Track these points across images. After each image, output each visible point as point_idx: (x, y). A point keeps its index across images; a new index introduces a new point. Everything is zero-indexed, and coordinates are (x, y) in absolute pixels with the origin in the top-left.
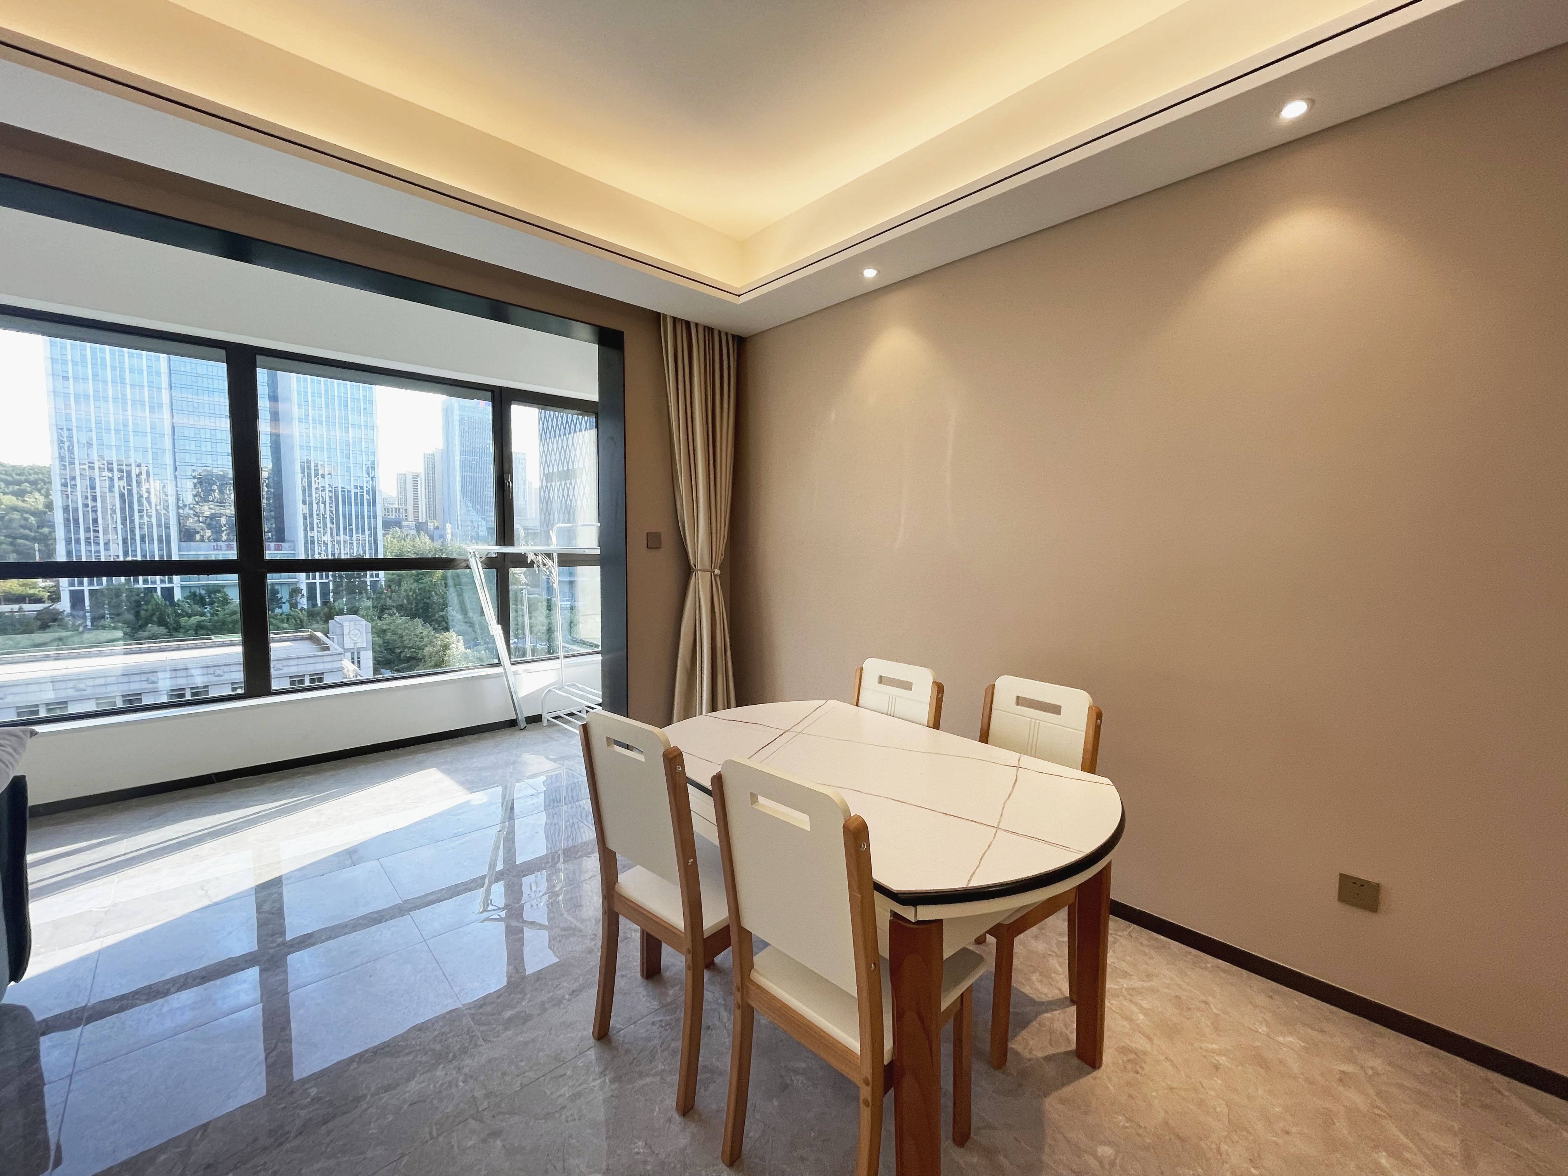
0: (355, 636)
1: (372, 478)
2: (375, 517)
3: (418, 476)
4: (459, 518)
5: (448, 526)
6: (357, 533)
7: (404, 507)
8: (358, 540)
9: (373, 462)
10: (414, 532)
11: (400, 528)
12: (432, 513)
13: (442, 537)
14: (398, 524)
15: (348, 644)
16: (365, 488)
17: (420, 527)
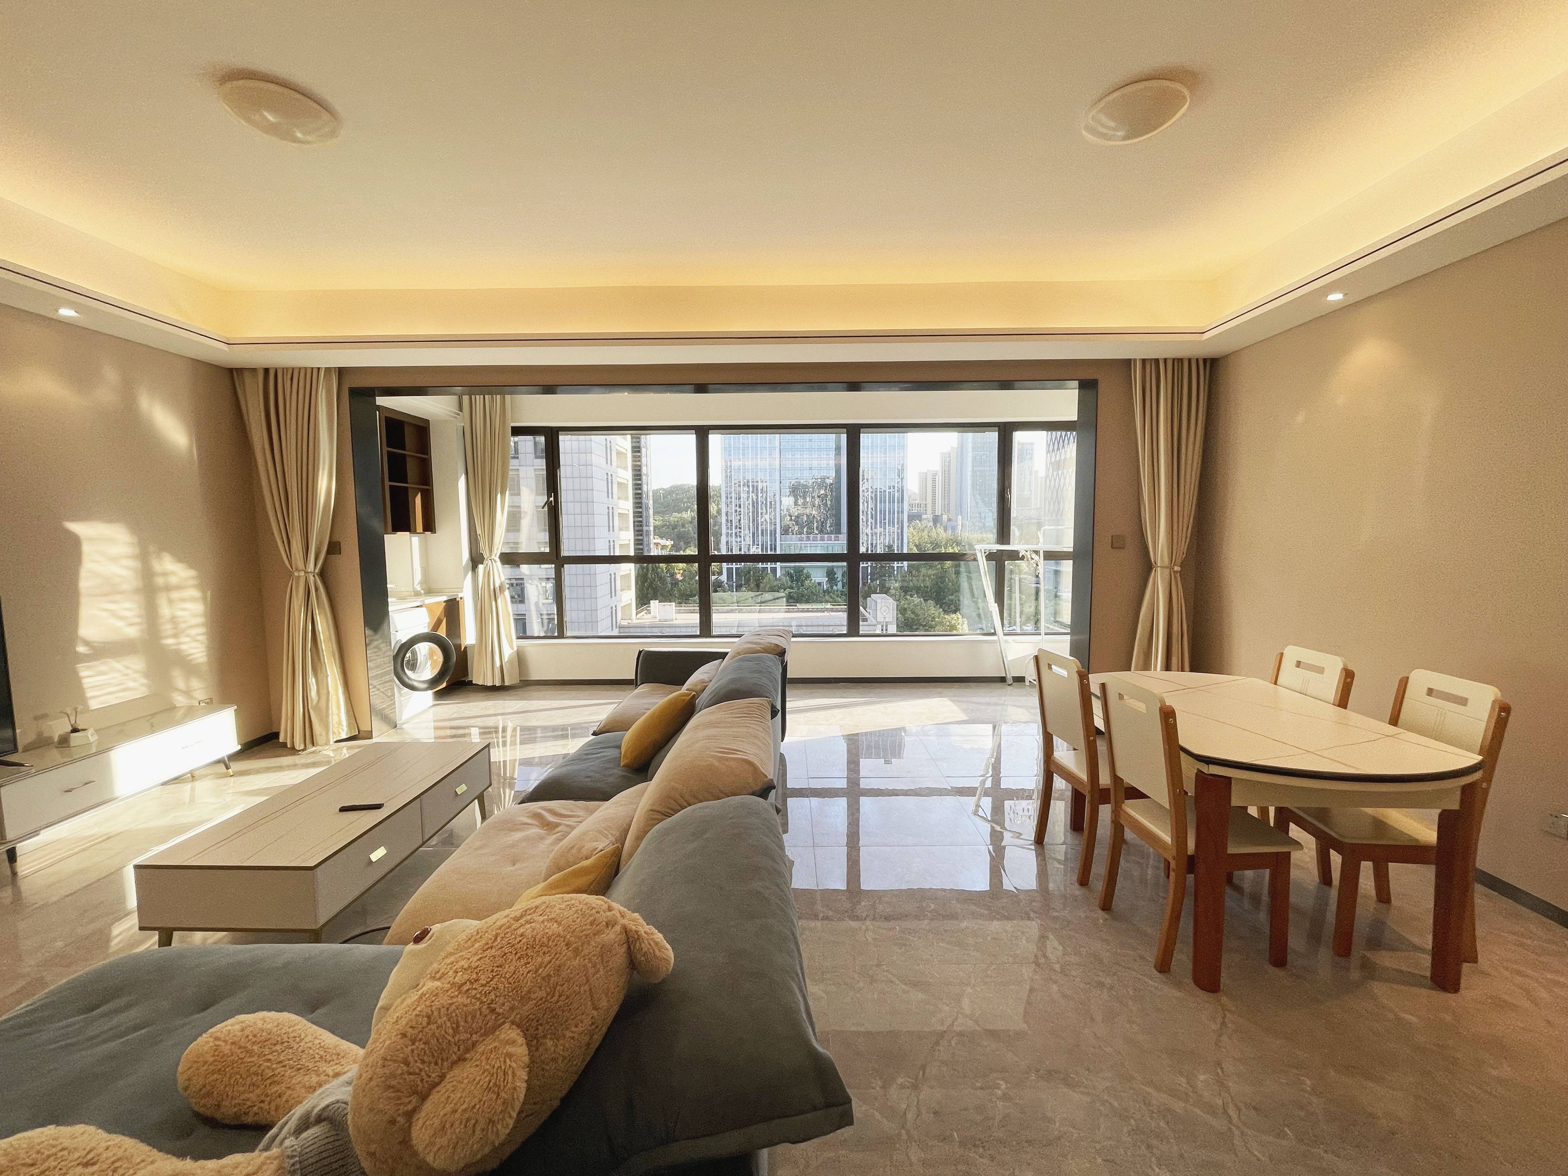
0: (885, 612)
1: (902, 479)
2: (902, 512)
3: (936, 474)
4: (969, 510)
5: (960, 517)
6: (889, 526)
7: (924, 503)
8: (889, 532)
9: (903, 465)
10: (931, 524)
11: (920, 521)
12: (947, 508)
13: (954, 529)
14: (918, 517)
15: (880, 618)
16: (896, 488)
17: (936, 520)
